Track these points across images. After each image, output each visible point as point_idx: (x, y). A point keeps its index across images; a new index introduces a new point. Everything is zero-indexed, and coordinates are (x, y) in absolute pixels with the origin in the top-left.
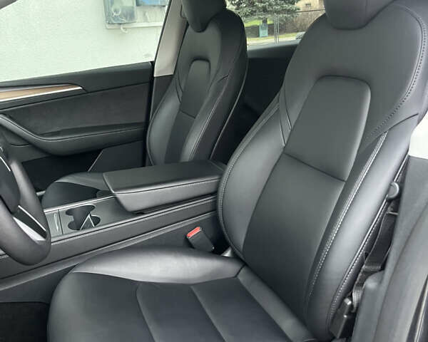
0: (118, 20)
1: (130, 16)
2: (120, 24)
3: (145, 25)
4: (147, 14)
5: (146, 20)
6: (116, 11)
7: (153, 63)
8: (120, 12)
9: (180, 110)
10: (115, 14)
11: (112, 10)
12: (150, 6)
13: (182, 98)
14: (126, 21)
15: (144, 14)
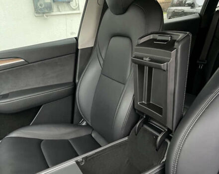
0: (42, 10)
1: (49, 8)
2: (44, 13)
3: (59, 13)
4: (59, 7)
5: (59, 11)
6: (41, 5)
7: (77, 39)
8: (43, 6)
9: (102, 73)
10: (40, 7)
11: (39, 5)
12: (61, 2)
13: (103, 65)
14: (47, 11)
15: (58, 8)
